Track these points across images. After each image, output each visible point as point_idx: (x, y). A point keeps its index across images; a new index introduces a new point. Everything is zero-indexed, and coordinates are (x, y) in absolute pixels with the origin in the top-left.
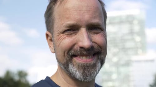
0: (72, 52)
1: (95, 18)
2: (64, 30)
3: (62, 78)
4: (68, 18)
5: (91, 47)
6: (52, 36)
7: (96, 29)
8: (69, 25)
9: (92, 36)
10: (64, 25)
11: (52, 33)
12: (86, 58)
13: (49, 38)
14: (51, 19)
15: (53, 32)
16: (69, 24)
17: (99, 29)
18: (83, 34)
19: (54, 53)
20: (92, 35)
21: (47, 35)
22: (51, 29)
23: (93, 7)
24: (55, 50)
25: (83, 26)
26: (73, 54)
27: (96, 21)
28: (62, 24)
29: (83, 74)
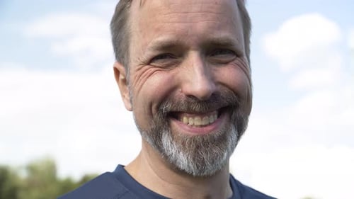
0: (168, 107)
1: (219, 28)
2: (149, 57)
3: (150, 167)
4: (158, 30)
5: (213, 94)
6: (127, 72)
7: (224, 54)
8: (160, 45)
9: (215, 70)
10: (150, 45)
11: (126, 66)
12: (202, 120)
13: (121, 77)
14: (123, 33)
15: (128, 63)
16: (161, 43)
17: (229, 53)
18: (192, 65)
19: (131, 110)
20: (214, 67)
21: (117, 72)
22: (123, 57)
23: (216, 3)
24: (131, 101)
25: (192, 47)
26: (169, 110)
27: (222, 35)
28: (146, 45)
29: (194, 159)
